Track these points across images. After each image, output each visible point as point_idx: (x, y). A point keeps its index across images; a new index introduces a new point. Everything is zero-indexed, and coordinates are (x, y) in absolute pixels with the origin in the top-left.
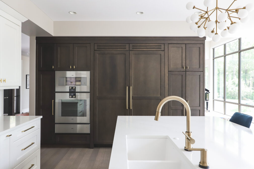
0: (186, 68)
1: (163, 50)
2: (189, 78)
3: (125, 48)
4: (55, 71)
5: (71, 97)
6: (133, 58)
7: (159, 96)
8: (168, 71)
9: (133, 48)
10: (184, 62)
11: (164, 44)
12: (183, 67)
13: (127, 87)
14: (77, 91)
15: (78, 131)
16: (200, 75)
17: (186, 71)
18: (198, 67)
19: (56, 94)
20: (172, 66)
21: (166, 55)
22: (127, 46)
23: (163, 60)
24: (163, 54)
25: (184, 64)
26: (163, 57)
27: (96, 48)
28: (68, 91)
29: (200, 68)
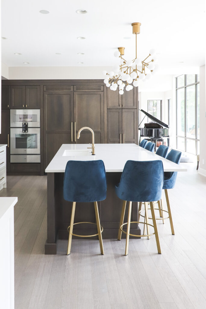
0: (122, 106)
1: (103, 90)
2: (125, 114)
3: (70, 89)
4: (10, 110)
5: (24, 132)
6: (77, 97)
7: (100, 130)
8: (107, 109)
9: (77, 89)
10: (120, 101)
11: (103, 86)
12: (119, 105)
13: (72, 123)
14: (29, 126)
15: (28, 161)
16: (134, 112)
17: (122, 109)
18: (132, 105)
19: (11, 129)
20: (110, 105)
21: (105, 95)
22: (72, 87)
23: (102, 99)
24: (102, 95)
25: (120, 103)
26: (102, 97)
27: (45, 89)
28: (22, 126)
29: (134, 105)
